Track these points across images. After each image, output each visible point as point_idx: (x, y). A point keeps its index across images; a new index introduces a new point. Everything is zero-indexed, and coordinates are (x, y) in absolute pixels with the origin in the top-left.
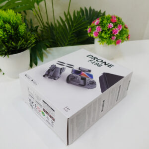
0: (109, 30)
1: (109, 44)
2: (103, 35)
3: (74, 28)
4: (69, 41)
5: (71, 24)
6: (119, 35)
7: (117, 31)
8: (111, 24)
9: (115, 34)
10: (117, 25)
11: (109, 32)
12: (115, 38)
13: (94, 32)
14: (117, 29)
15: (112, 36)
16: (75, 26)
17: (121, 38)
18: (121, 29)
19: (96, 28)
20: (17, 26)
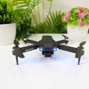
5: (54, 20)
6: (84, 18)
7: (83, 15)
8: (78, 10)
9: (81, 18)
10: (83, 11)
11: (76, 16)
12: (81, 21)
13: (65, 17)
14: (82, 13)
15: (78, 19)
16: (57, 22)
17: (86, 21)
18: (86, 15)
19: (67, 15)
20: (6, 5)
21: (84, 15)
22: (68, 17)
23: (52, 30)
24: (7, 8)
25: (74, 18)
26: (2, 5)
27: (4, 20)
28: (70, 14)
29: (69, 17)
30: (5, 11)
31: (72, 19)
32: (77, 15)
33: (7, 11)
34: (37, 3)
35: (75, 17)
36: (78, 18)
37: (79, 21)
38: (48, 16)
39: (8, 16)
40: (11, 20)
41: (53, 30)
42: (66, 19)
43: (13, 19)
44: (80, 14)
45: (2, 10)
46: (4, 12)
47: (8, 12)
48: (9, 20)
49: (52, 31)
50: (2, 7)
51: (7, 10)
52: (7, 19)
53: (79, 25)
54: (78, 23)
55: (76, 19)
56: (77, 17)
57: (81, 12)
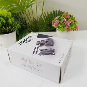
0: (63, 23)
2: (59, 25)
3: (48, 22)
4: (45, 29)
5: (46, 19)
6: (69, 26)
9: (67, 25)
10: (68, 20)
11: (63, 24)
12: (67, 27)
13: (54, 24)
17: (71, 28)
18: (71, 22)
19: (56, 22)
20: (8, 19)
21: (69, 23)
23: (45, 27)
24: (9, 21)
25: (62, 26)
26: (5, 19)
27: (7, 31)
28: (59, 22)
30: (7, 23)
31: (60, 27)
32: (64, 23)
33: (9, 24)
34: (30, 4)
36: (65, 26)
38: (41, 16)
39: (10, 27)
40: (12, 30)
43: (14, 29)
44: (66, 22)
45: (5, 23)
48: (11, 30)
52: (9, 29)
54: (65, 30)
57: (67, 20)
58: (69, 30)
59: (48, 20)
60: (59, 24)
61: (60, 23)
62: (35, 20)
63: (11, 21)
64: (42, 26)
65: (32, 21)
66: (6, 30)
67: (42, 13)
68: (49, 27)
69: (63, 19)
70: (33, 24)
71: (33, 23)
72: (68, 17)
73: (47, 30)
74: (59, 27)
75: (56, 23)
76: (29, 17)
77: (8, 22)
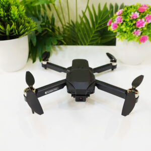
0: (131, 21)
1: (129, 40)
2: (123, 27)
3: (97, 26)
5: (94, 20)
6: (145, 29)
7: (143, 23)
8: (136, 13)
9: (140, 28)
11: (132, 24)
12: (140, 33)
13: (112, 24)
14: (143, 20)
15: (135, 30)
16: (100, 23)
17: (148, 33)
19: (116, 19)
21: (146, 23)
22: (118, 25)
23: (91, 37)
24: (12, 12)
25: (128, 28)
27: (7, 34)
28: (122, 20)
29: (120, 24)
30: (8, 16)
31: (124, 30)
32: (134, 22)
33: (12, 17)
35: (130, 26)
36: (136, 28)
37: (137, 34)
38: (84, 13)
39: (14, 26)
40: (18, 32)
41: (93, 37)
42: (115, 27)
43: (23, 31)
44: (139, 20)
45: (2, 15)
46: (6, 18)
47: (14, 18)
49: (90, 39)
50: (2, 9)
51: (12, 15)
52: (12, 30)
53: (136, 39)
54: (135, 37)
55: (131, 29)
56: (134, 27)
57: (142, 17)
58: (143, 40)
59: (99, 21)
60: (122, 24)
61: (124, 21)
62: (71, 23)
63: (16, 13)
64: (85, 35)
65: (67, 25)
66: (6, 31)
67: (88, 7)
68: (100, 37)
69: (132, 13)
70: (68, 31)
71: (68, 28)
72: (144, 10)
73: (95, 42)
74: (121, 31)
75: (115, 22)
76: (61, 16)
77: (9, 13)
